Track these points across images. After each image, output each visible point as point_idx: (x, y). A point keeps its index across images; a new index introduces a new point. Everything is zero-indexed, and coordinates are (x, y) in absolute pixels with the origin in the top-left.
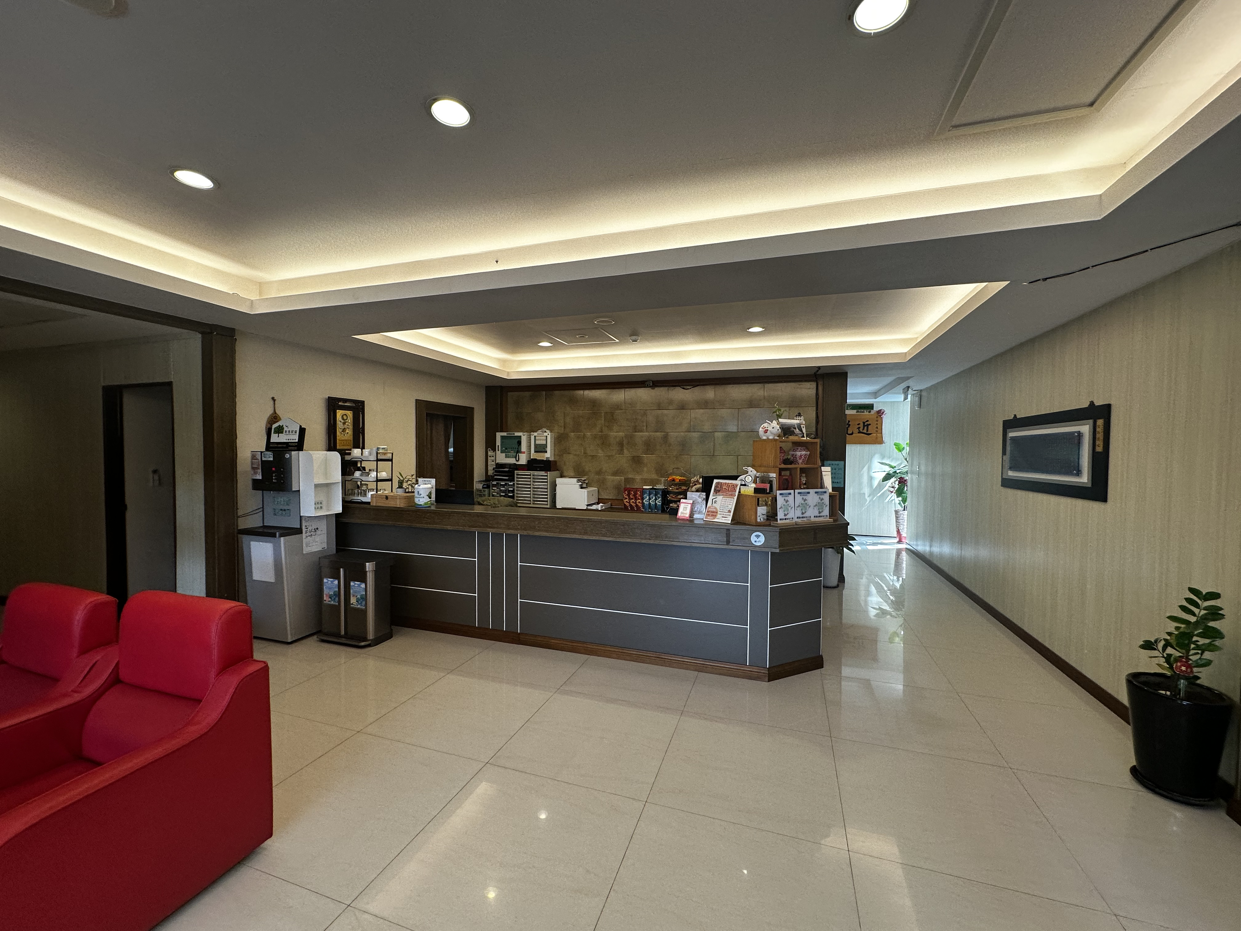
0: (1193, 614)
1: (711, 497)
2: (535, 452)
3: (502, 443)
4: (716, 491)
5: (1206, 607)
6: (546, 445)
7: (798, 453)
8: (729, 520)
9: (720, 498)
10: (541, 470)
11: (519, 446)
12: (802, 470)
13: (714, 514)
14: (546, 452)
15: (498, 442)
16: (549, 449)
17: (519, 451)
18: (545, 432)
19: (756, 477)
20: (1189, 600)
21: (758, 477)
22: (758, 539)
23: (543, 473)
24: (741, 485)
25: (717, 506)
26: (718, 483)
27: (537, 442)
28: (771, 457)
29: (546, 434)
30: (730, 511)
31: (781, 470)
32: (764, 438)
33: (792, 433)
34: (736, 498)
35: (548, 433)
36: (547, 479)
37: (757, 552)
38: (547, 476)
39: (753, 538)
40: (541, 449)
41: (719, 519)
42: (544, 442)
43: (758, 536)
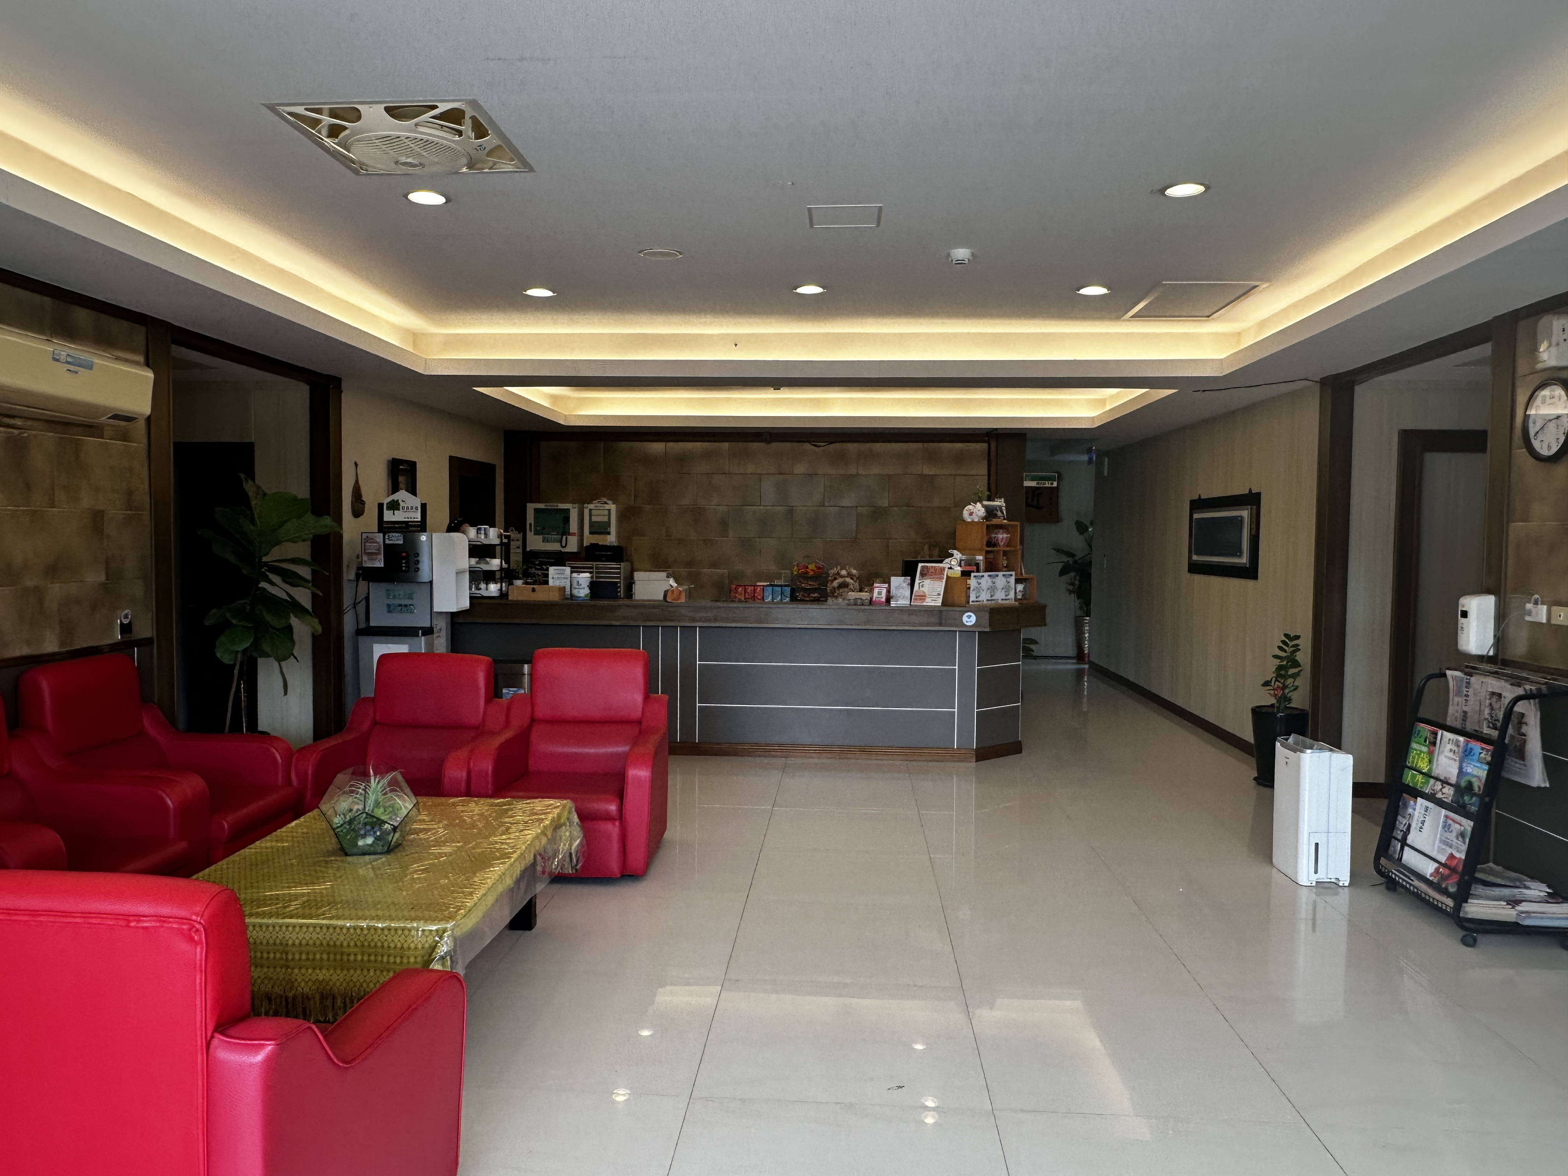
0: (1285, 651)
1: (917, 581)
2: (591, 533)
3: (535, 518)
4: (923, 575)
5: (1293, 645)
6: (608, 524)
7: (1000, 536)
8: (939, 603)
9: (927, 582)
10: (609, 559)
11: (565, 524)
12: (1005, 553)
13: (923, 597)
14: (609, 533)
15: (530, 519)
16: (613, 529)
17: (566, 532)
18: (606, 503)
19: (961, 560)
20: (1284, 642)
21: (963, 560)
22: (969, 619)
23: (613, 565)
24: (949, 568)
25: (925, 589)
26: (922, 567)
27: (594, 519)
28: (978, 538)
29: (607, 507)
30: (939, 594)
31: (987, 552)
32: (969, 520)
33: (996, 516)
34: (944, 580)
35: (613, 507)
36: (619, 573)
37: (968, 632)
38: (619, 568)
39: (965, 619)
40: (600, 529)
41: (929, 602)
42: (606, 519)
43: (969, 617)
